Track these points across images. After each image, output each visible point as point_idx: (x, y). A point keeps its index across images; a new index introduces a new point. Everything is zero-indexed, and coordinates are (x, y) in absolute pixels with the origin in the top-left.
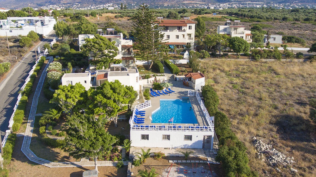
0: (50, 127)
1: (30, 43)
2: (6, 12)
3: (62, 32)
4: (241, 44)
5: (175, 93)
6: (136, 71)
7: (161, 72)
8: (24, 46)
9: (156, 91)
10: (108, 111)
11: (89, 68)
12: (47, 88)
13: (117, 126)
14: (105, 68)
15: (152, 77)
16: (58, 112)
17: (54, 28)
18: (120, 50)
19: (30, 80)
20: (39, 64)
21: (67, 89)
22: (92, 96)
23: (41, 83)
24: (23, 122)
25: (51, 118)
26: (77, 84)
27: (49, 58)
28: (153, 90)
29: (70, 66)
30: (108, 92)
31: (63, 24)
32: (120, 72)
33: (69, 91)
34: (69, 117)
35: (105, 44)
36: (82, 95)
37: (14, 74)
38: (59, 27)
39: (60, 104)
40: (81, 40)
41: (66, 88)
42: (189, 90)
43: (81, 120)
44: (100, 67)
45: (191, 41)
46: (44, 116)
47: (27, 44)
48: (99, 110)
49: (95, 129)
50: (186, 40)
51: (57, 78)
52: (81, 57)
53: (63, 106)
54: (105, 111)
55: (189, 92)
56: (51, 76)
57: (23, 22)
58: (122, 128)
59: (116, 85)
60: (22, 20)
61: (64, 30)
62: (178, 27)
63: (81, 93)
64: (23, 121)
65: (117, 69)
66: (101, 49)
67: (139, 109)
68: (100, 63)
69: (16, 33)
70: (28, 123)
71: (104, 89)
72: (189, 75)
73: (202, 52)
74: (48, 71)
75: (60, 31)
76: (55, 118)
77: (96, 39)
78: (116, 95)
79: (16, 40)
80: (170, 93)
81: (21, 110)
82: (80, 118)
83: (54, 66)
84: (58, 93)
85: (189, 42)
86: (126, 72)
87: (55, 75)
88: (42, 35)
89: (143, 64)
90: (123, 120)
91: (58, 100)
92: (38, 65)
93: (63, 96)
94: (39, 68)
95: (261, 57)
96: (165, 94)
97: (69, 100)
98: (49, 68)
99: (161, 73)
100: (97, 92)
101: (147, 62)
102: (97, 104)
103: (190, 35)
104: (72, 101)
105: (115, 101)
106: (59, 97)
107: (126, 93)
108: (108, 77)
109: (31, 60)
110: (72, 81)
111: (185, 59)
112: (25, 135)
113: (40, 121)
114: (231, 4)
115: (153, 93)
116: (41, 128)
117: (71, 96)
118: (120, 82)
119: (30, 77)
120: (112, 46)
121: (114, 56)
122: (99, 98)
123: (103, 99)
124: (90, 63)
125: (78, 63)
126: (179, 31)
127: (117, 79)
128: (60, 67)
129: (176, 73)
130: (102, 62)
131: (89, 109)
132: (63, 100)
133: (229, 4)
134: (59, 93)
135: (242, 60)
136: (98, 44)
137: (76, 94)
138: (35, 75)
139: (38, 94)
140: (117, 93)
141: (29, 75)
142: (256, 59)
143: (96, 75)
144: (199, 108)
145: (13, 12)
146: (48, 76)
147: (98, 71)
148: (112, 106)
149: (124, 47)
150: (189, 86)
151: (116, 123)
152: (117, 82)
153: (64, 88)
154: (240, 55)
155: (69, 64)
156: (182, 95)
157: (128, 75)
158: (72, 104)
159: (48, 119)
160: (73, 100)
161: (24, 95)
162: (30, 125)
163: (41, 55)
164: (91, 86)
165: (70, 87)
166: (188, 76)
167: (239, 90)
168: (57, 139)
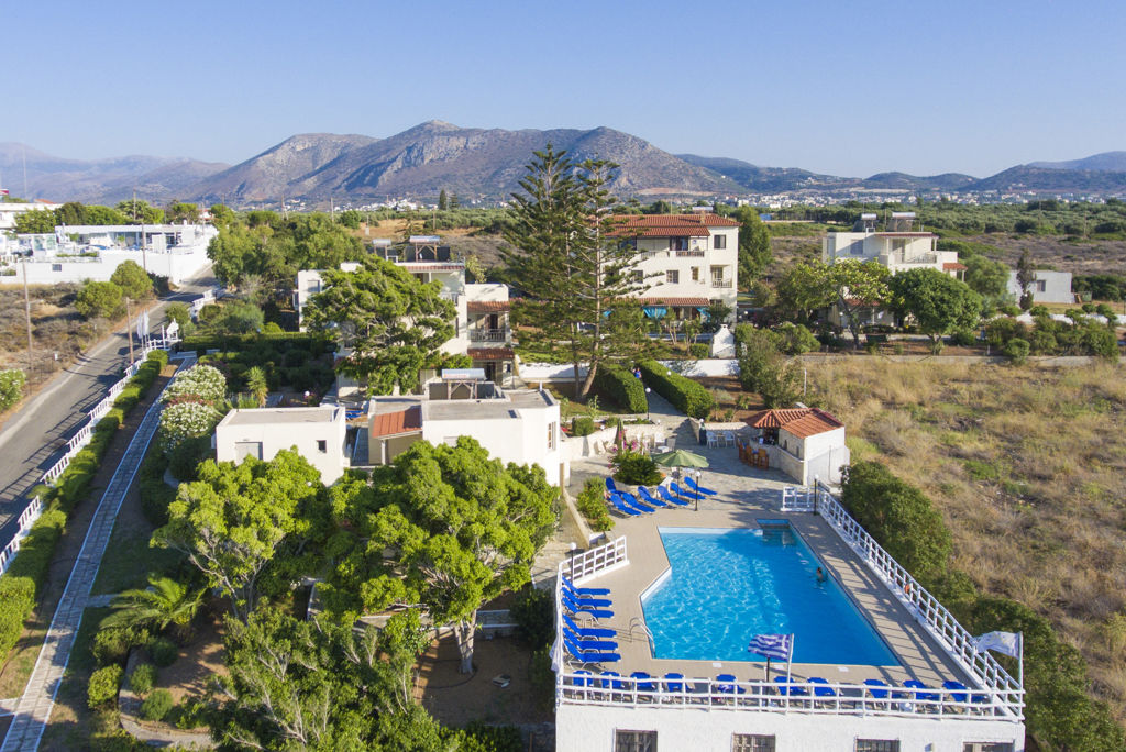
0: (143, 672)
1: (117, 302)
2: (56, 212)
3: (237, 264)
4: (946, 297)
5: (718, 497)
6: (542, 399)
7: (634, 409)
8: (94, 314)
9: (634, 490)
10: (433, 591)
11: (336, 393)
12: (159, 473)
13: (475, 668)
14: (402, 391)
15: (603, 427)
16: (189, 590)
17: (211, 252)
18: (463, 317)
19: (92, 442)
20: (138, 377)
21: (236, 480)
22: (354, 513)
23: (136, 453)
24: (22, 640)
25: (152, 626)
26: (281, 453)
27: (180, 355)
28: (620, 486)
29: (258, 383)
30: (434, 493)
31: (244, 237)
32: (473, 405)
33: (242, 490)
34: (235, 622)
35: (403, 292)
36: (303, 509)
37: (33, 416)
38: (228, 248)
39: (195, 552)
40: (307, 288)
41: (233, 473)
42: (783, 487)
43: (299, 658)
44: (384, 384)
45: (725, 291)
46: (119, 613)
47: (106, 306)
48: (388, 589)
49: (375, 714)
50: (706, 291)
51: (199, 432)
52: (304, 352)
53: (209, 564)
54: (419, 590)
55: (785, 494)
56: (177, 423)
57: (107, 241)
58: (498, 679)
59: (469, 463)
60: (104, 235)
61: (246, 257)
62: (671, 238)
63: (301, 500)
64: (24, 633)
65: (461, 391)
66: (387, 311)
67: (574, 576)
68: (384, 369)
69: (76, 273)
70: (45, 645)
71: (414, 480)
72: (765, 417)
73: (785, 329)
74: (166, 403)
75: (229, 262)
76: (172, 624)
77: (365, 272)
78: (471, 509)
79: (69, 296)
80: (697, 497)
81: (23, 579)
82: (288, 643)
83: (191, 382)
84: (190, 500)
85: (719, 298)
86: (499, 405)
87: (193, 417)
88: (167, 278)
89: (550, 378)
90: (498, 635)
91: (188, 530)
92: (135, 382)
93: (213, 514)
94: (135, 392)
95: (1033, 348)
96: (674, 505)
97: (239, 535)
98: (170, 390)
99: (632, 412)
100: (376, 492)
101: (571, 366)
102: (377, 555)
103: (717, 270)
104: (254, 540)
105: (465, 542)
106: (194, 517)
107: (515, 499)
108: (424, 423)
109: (111, 364)
110: (261, 444)
111: (717, 357)
112: (16, 714)
113: (98, 636)
114: (797, 194)
115: (623, 499)
116: (97, 675)
117: (252, 516)
118: (482, 446)
119: (92, 428)
120: (433, 300)
121: (442, 341)
122: (389, 524)
123: (410, 530)
124: (340, 372)
125: (292, 372)
126: (679, 255)
127: (466, 434)
128: (217, 386)
129: (702, 413)
130: (392, 366)
131: (336, 578)
132: (211, 533)
133: (791, 197)
134: (195, 496)
135: (952, 359)
136: (375, 291)
137: (278, 502)
138: (116, 420)
139: (115, 500)
140: (478, 497)
141: (89, 419)
142: (1011, 357)
143: (370, 415)
144: (864, 575)
145: (77, 211)
146: (164, 423)
147: (378, 400)
148: (459, 570)
149: (476, 310)
150: (767, 468)
151: (468, 655)
152: (467, 444)
153: (223, 475)
154: (941, 342)
155: (256, 374)
156: (751, 507)
157: (513, 415)
158: (256, 552)
159: (138, 629)
160: (258, 534)
161: (53, 505)
162: (52, 652)
163: (153, 344)
164: (348, 466)
165: (252, 469)
166: (761, 421)
167: (1004, 488)
168: (166, 744)
